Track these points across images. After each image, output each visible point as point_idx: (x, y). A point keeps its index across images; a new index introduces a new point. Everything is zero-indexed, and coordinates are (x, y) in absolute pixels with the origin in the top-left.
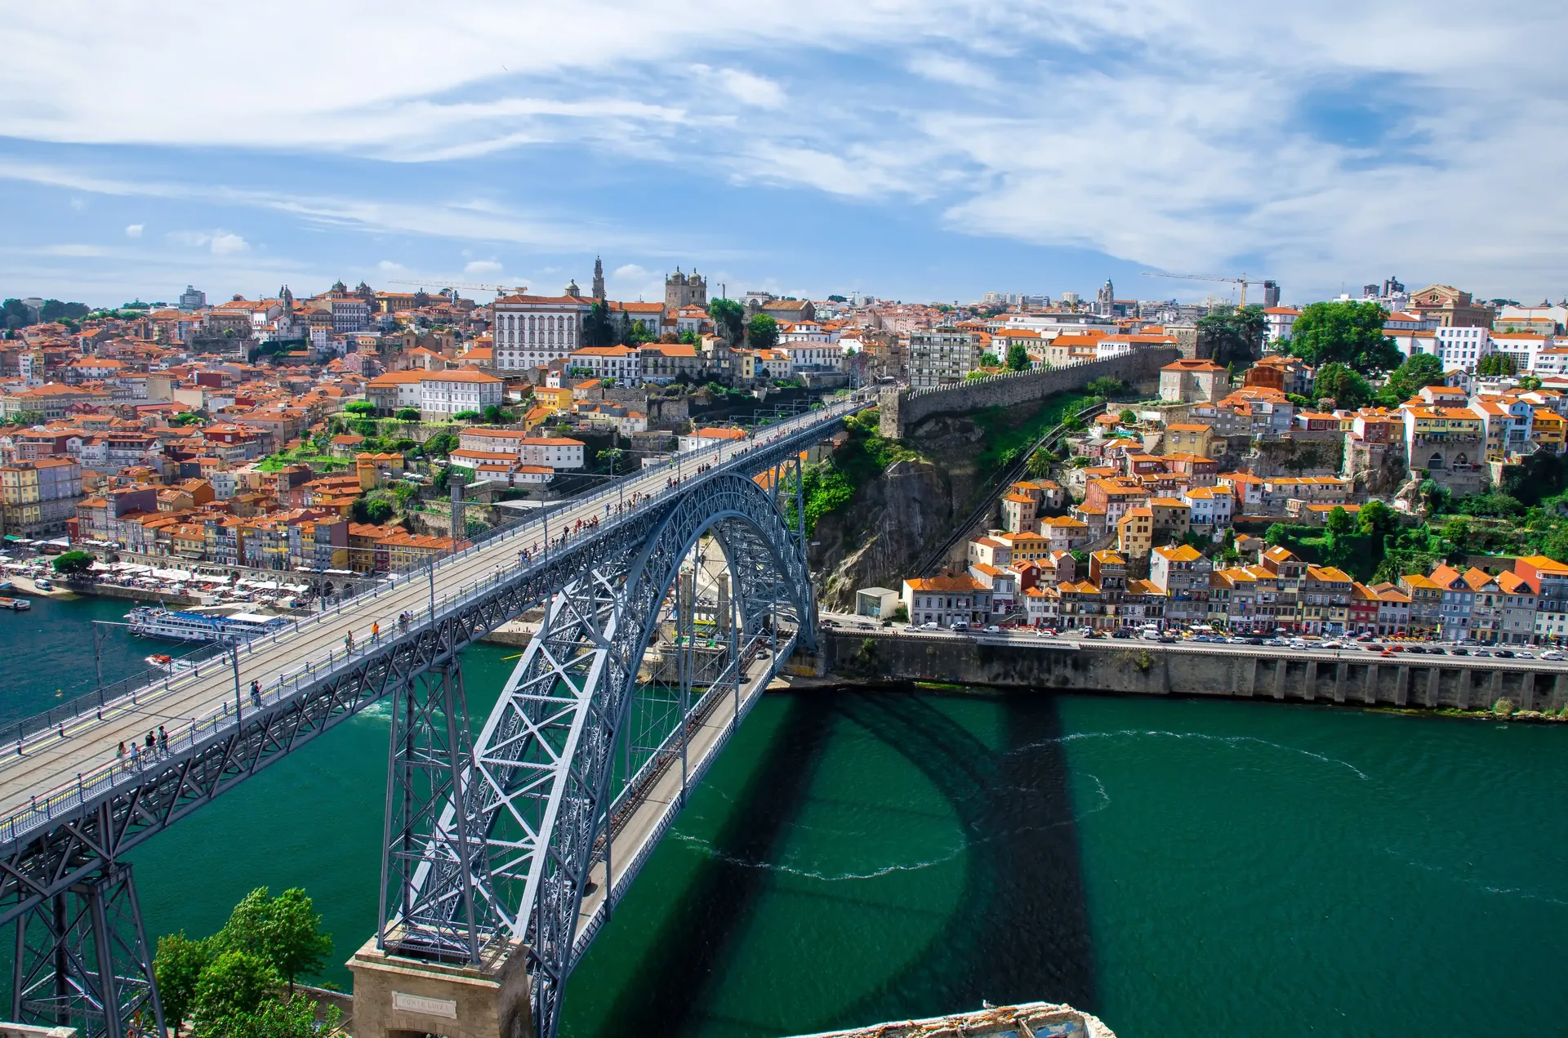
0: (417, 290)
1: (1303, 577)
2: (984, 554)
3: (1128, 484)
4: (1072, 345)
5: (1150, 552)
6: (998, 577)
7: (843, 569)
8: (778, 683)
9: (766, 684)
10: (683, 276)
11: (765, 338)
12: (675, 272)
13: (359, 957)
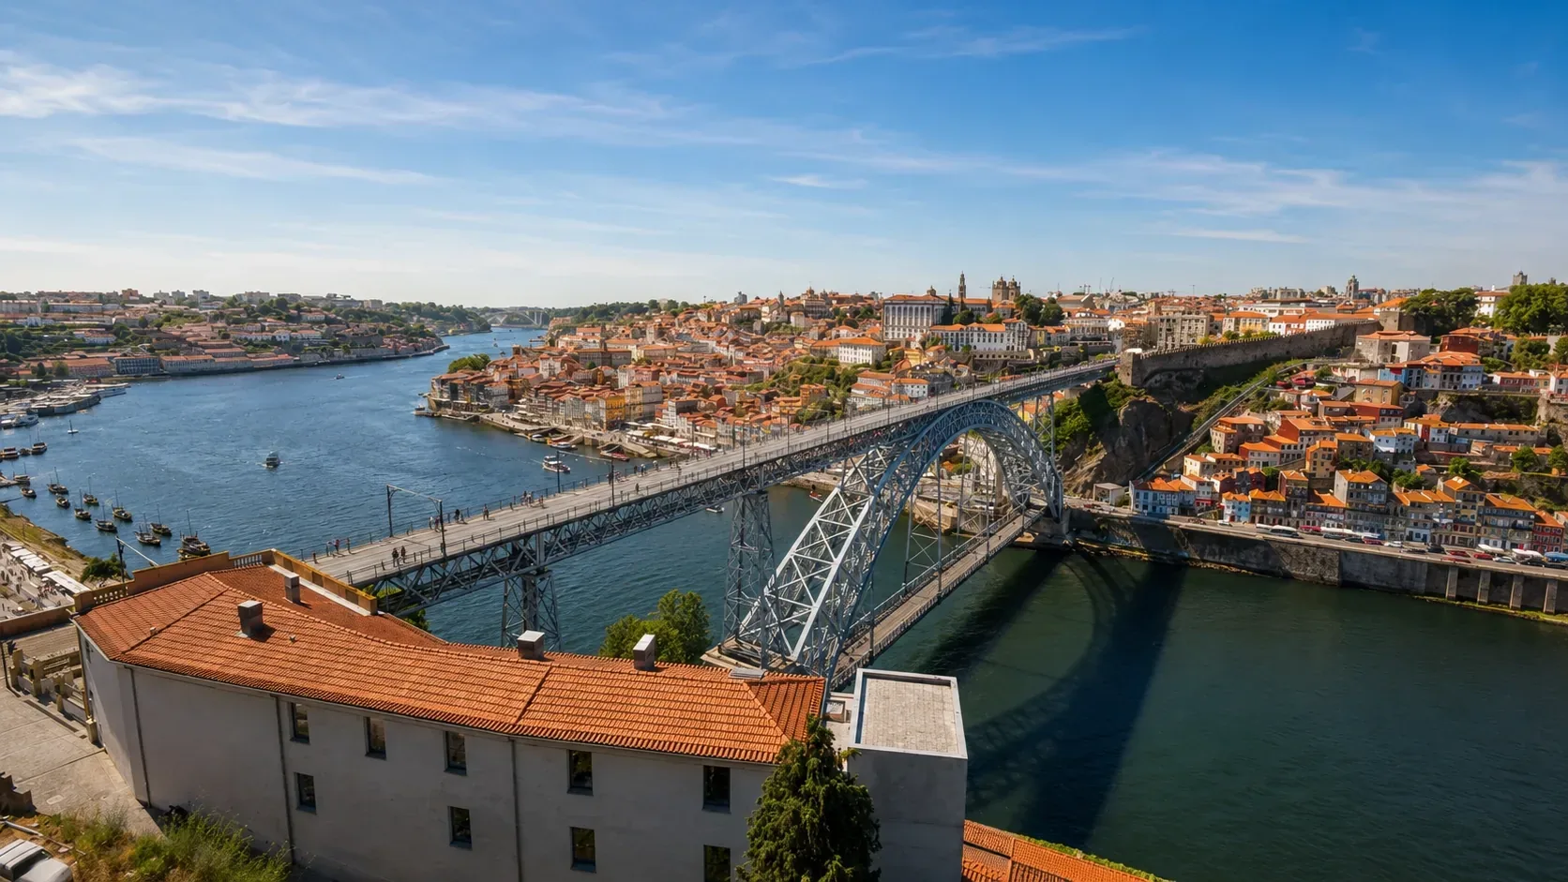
0: (854, 293)
1: (1481, 504)
2: (1192, 466)
3: (1318, 423)
4: (1289, 321)
5: (1333, 474)
6: (1201, 483)
7: (1086, 468)
8: (1028, 538)
9: (1017, 537)
10: (1005, 283)
11: (1057, 318)
12: (999, 280)
13: (708, 655)
